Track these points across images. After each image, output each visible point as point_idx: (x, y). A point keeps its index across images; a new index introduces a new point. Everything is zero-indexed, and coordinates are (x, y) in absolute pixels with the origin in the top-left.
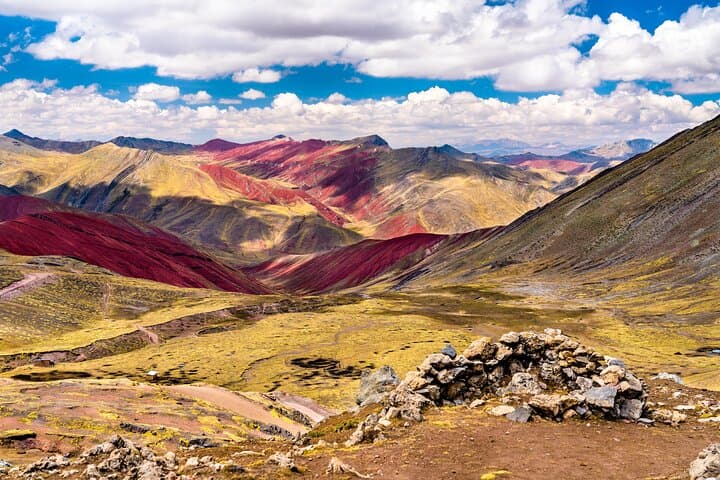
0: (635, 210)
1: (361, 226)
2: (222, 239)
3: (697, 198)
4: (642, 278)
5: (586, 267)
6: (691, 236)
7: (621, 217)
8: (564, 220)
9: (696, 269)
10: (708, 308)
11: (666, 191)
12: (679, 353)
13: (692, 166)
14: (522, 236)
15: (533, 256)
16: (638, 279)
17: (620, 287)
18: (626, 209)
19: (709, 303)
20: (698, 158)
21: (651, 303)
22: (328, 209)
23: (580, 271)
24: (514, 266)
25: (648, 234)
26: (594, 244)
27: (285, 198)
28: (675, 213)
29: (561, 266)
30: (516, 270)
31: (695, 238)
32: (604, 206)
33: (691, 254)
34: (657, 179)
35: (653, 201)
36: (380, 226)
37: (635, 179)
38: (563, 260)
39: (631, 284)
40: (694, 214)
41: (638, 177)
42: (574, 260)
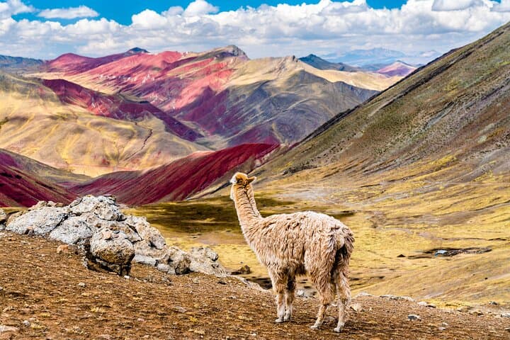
0: (434, 107)
1: (213, 140)
2: (63, 157)
3: (494, 91)
4: (420, 177)
5: (375, 169)
6: (481, 132)
7: (420, 115)
8: (367, 121)
9: (475, 166)
10: (469, 207)
11: (467, 86)
12: (402, 256)
13: (497, 58)
14: (325, 139)
15: (329, 160)
16: (415, 179)
17: (395, 189)
18: (426, 107)
19: (471, 202)
20: (504, 50)
21: (419, 203)
22: (179, 124)
23: (367, 174)
24: (307, 171)
25: (442, 132)
26: (389, 144)
27: (132, 112)
28: (471, 108)
29: (353, 169)
30: (307, 175)
31: (484, 133)
32: (405, 105)
33: (476, 151)
34: (461, 74)
35: (453, 96)
36: (233, 139)
37: (441, 75)
38: (355, 163)
39: (408, 184)
40: (489, 108)
41: (445, 72)
42: (367, 162)
